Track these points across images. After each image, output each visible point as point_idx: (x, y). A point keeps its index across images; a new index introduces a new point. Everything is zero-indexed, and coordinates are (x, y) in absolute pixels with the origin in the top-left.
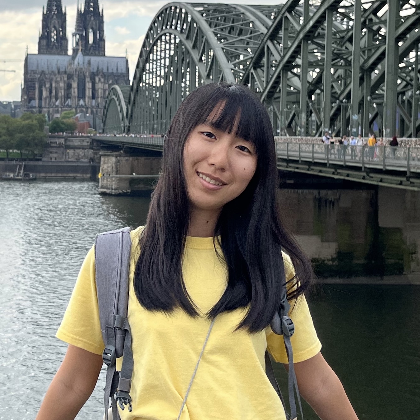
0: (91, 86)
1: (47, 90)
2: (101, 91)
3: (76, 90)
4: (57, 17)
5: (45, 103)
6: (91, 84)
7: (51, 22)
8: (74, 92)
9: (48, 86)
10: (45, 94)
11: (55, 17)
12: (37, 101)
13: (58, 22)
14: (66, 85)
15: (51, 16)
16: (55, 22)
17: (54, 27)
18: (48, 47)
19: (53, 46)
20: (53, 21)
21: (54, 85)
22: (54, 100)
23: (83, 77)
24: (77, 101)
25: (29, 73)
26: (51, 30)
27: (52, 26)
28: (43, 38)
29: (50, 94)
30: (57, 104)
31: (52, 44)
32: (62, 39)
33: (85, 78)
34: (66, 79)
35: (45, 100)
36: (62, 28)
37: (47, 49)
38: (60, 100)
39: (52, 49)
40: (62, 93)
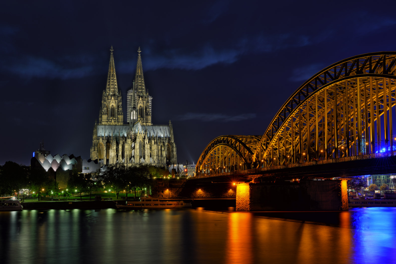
0: (149, 148)
1: (114, 151)
2: (156, 151)
3: (138, 150)
6: (149, 146)
7: (110, 102)
8: (137, 152)
9: (115, 148)
10: (112, 154)
11: (113, 98)
13: (116, 102)
14: (130, 147)
15: (110, 98)
16: (113, 102)
17: (113, 106)
18: (108, 120)
19: (112, 120)
20: (111, 102)
21: (120, 147)
22: (121, 158)
23: (142, 141)
24: (139, 159)
25: (99, 139)
26: (110, 108)
27: (111, 105)
28: (104, 114)
29: (117, 156)
30: (123, 161)
31: (111, 118)
32: (118, 114)
33: (144, 142)
34: (130, 142)
35: (113, 159)
36: (118, 106)
37: (107, 122)
38: (126, 158)
39: (111, 122)
40: (127, 153)
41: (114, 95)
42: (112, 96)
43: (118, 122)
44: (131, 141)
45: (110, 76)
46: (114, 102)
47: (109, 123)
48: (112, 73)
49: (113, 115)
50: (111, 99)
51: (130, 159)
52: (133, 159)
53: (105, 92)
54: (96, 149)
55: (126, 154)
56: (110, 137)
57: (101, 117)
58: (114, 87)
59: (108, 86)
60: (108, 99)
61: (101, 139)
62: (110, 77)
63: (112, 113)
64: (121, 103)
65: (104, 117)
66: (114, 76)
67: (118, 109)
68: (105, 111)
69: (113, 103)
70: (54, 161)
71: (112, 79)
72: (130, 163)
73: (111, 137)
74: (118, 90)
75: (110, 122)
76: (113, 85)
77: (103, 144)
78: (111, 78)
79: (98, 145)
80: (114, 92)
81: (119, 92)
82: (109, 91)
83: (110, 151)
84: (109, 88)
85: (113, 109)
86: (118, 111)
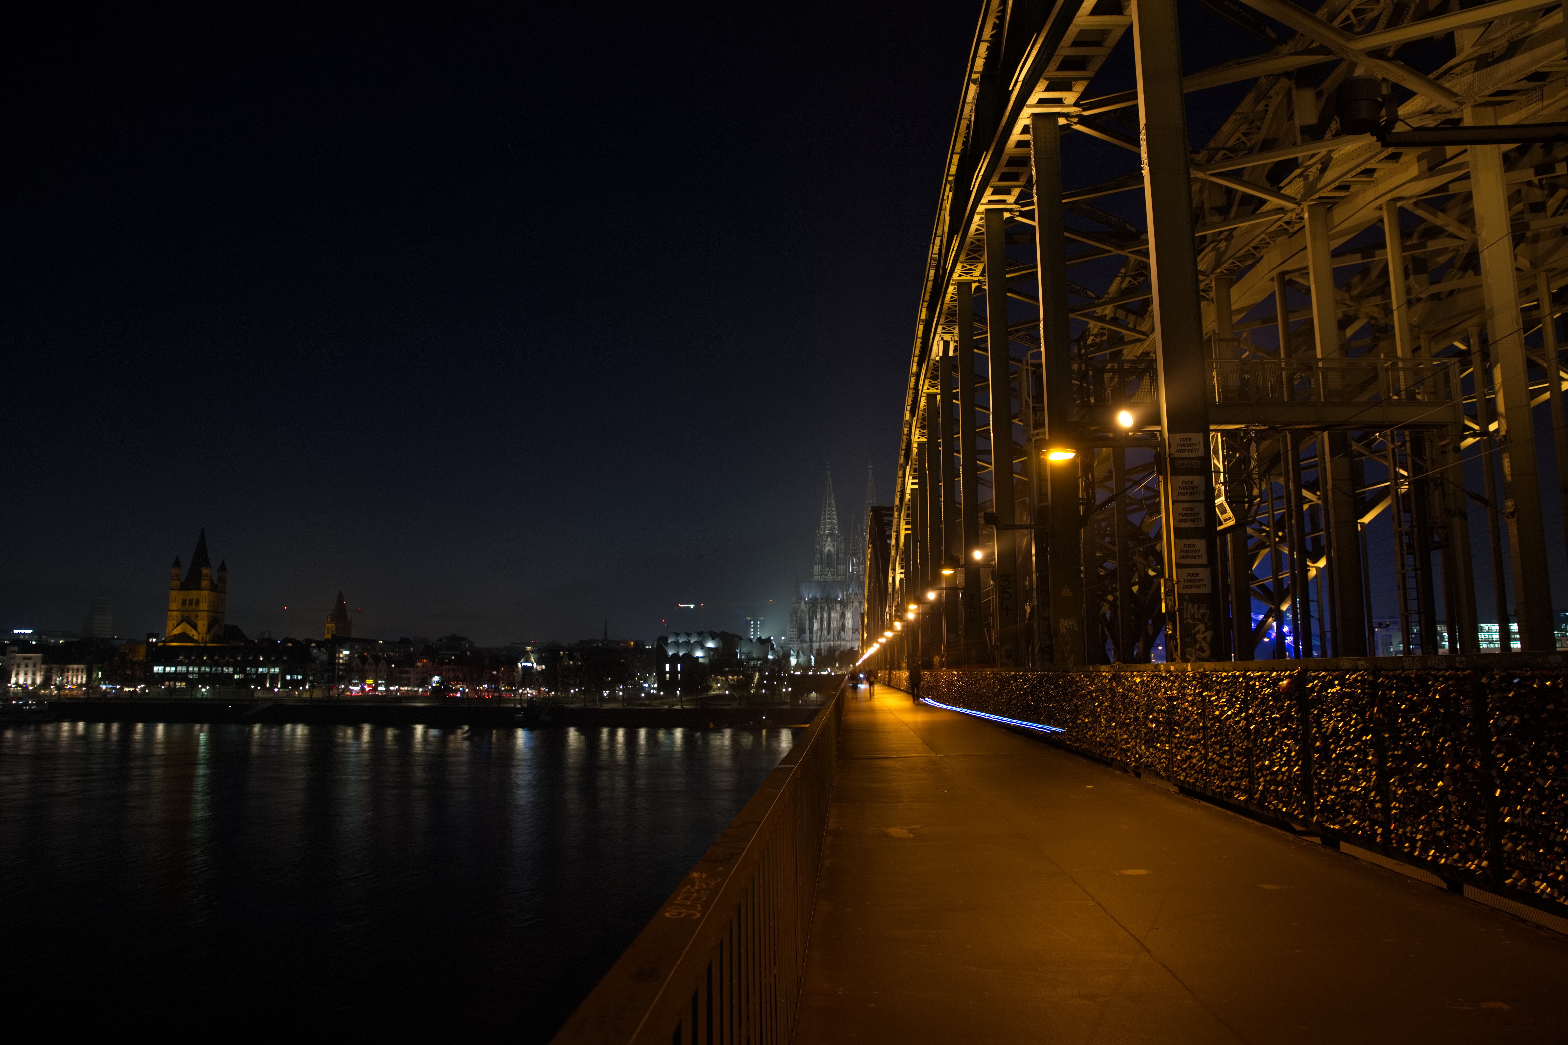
1: (818, 622)
3: (850, 621)
4: (832, 540)
5: (816, 637)
7: (825, 545)
8: (848, 623)
9: (819, 617)
10: (816, 626)
11: (829, 539)
12: (808, 634)
13: (834, 545)
15: (825, 539)
16: (829, 545)
17: (829, 550)
18: (822, 573)
19: (828, 572)
20: (827, 545)
21: (826, 616)
22: (826, 633)
23: (858, 606)
24: (851, 633)
25: (800, 603)
26: (826, 554)
27: (827, 550)
28: (816, 564)
29: (822, 626)
30: (829, 637)
31: (827, 570)
32: (838, 563)
33: (861, 608)
34: (838, 608)
35: (817, 633)
36: (838, 552)
37: (821, 575)
38: (832, 632)
39: (827, 575)
40: (834, 624)
41: (831, 535)
42: (828, 536)
43: (838, 575)
44: (840, 607)
45: (826, 505)
46: (831, 544)
47: (823, 577)
48: (828, 502)
49: (830, 565)
50: (827, 540)
51: (839, 633)
52: (842, 634)
53: (819, 531)
54: (794, 619)
55: (832, 626)
56: (816, 599)
57: (813, 568)
58: (832, 522)
59: (823, 522)
60: (822, 541)
61: (803, 603)
62: (825, 508)
63: (829, 562)
64: (841, 547)
65: (817, 568)
66: (832, 505)
67: (837, 556)
68: (818, 559)
69: (829, 547)
71: (829, 511)
72: (837, 640)
73: (818, 599)
74: (838, 527)
75: (825, 575)
76: (829, 519)
77: (806, 610)
78: (827, 509)
79: (799, 611)
80: (832, 529)
81: (839, 530)
82: (825, 528)
83: (814, 620)
84: (825, 524)
85: (830, 554)
86: (837, 559)
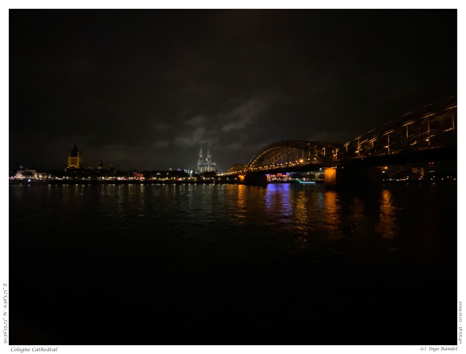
2: (213, 169)
6: (211, 167)
11: (201, 155)
24: (209, 170)
31: (201, 160)
35: (202, 170)
36: (203, 157)
38: (205, 170)
44: (207, 166)
53: (199, 153)
56: (201, 165)
57: (198, 160)
61: (198, 166)
70: (188, 171)
76: (201, 151)
81: (203, 153)
